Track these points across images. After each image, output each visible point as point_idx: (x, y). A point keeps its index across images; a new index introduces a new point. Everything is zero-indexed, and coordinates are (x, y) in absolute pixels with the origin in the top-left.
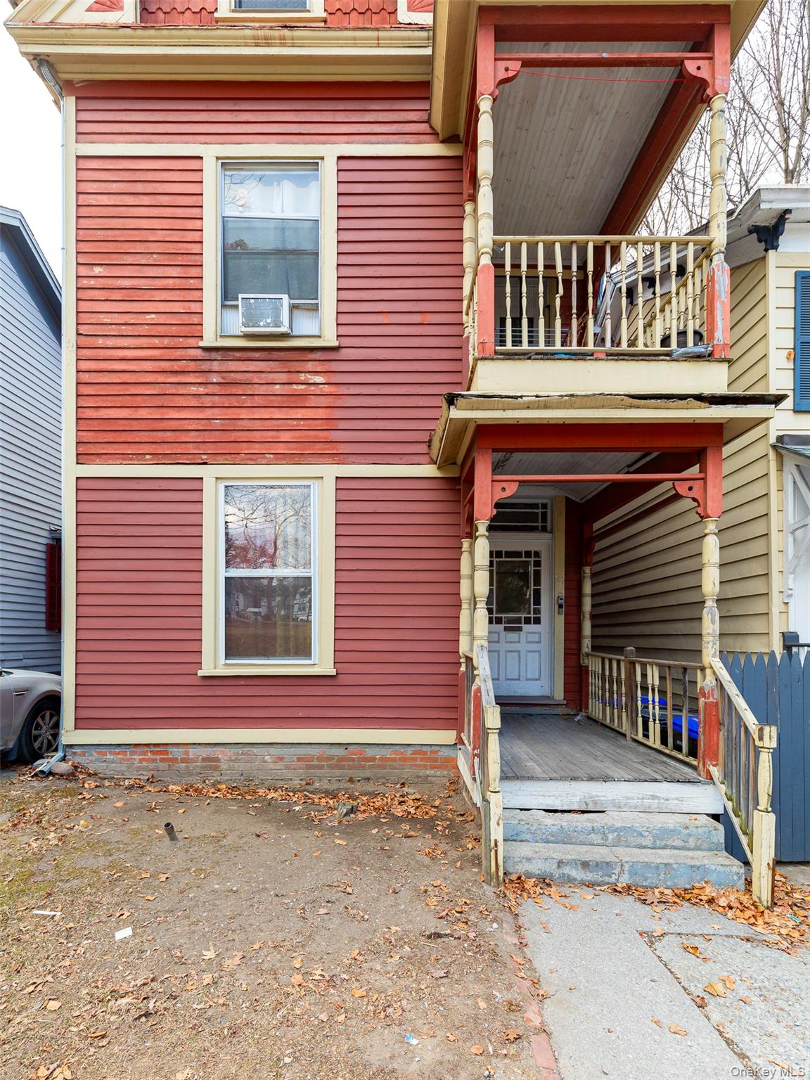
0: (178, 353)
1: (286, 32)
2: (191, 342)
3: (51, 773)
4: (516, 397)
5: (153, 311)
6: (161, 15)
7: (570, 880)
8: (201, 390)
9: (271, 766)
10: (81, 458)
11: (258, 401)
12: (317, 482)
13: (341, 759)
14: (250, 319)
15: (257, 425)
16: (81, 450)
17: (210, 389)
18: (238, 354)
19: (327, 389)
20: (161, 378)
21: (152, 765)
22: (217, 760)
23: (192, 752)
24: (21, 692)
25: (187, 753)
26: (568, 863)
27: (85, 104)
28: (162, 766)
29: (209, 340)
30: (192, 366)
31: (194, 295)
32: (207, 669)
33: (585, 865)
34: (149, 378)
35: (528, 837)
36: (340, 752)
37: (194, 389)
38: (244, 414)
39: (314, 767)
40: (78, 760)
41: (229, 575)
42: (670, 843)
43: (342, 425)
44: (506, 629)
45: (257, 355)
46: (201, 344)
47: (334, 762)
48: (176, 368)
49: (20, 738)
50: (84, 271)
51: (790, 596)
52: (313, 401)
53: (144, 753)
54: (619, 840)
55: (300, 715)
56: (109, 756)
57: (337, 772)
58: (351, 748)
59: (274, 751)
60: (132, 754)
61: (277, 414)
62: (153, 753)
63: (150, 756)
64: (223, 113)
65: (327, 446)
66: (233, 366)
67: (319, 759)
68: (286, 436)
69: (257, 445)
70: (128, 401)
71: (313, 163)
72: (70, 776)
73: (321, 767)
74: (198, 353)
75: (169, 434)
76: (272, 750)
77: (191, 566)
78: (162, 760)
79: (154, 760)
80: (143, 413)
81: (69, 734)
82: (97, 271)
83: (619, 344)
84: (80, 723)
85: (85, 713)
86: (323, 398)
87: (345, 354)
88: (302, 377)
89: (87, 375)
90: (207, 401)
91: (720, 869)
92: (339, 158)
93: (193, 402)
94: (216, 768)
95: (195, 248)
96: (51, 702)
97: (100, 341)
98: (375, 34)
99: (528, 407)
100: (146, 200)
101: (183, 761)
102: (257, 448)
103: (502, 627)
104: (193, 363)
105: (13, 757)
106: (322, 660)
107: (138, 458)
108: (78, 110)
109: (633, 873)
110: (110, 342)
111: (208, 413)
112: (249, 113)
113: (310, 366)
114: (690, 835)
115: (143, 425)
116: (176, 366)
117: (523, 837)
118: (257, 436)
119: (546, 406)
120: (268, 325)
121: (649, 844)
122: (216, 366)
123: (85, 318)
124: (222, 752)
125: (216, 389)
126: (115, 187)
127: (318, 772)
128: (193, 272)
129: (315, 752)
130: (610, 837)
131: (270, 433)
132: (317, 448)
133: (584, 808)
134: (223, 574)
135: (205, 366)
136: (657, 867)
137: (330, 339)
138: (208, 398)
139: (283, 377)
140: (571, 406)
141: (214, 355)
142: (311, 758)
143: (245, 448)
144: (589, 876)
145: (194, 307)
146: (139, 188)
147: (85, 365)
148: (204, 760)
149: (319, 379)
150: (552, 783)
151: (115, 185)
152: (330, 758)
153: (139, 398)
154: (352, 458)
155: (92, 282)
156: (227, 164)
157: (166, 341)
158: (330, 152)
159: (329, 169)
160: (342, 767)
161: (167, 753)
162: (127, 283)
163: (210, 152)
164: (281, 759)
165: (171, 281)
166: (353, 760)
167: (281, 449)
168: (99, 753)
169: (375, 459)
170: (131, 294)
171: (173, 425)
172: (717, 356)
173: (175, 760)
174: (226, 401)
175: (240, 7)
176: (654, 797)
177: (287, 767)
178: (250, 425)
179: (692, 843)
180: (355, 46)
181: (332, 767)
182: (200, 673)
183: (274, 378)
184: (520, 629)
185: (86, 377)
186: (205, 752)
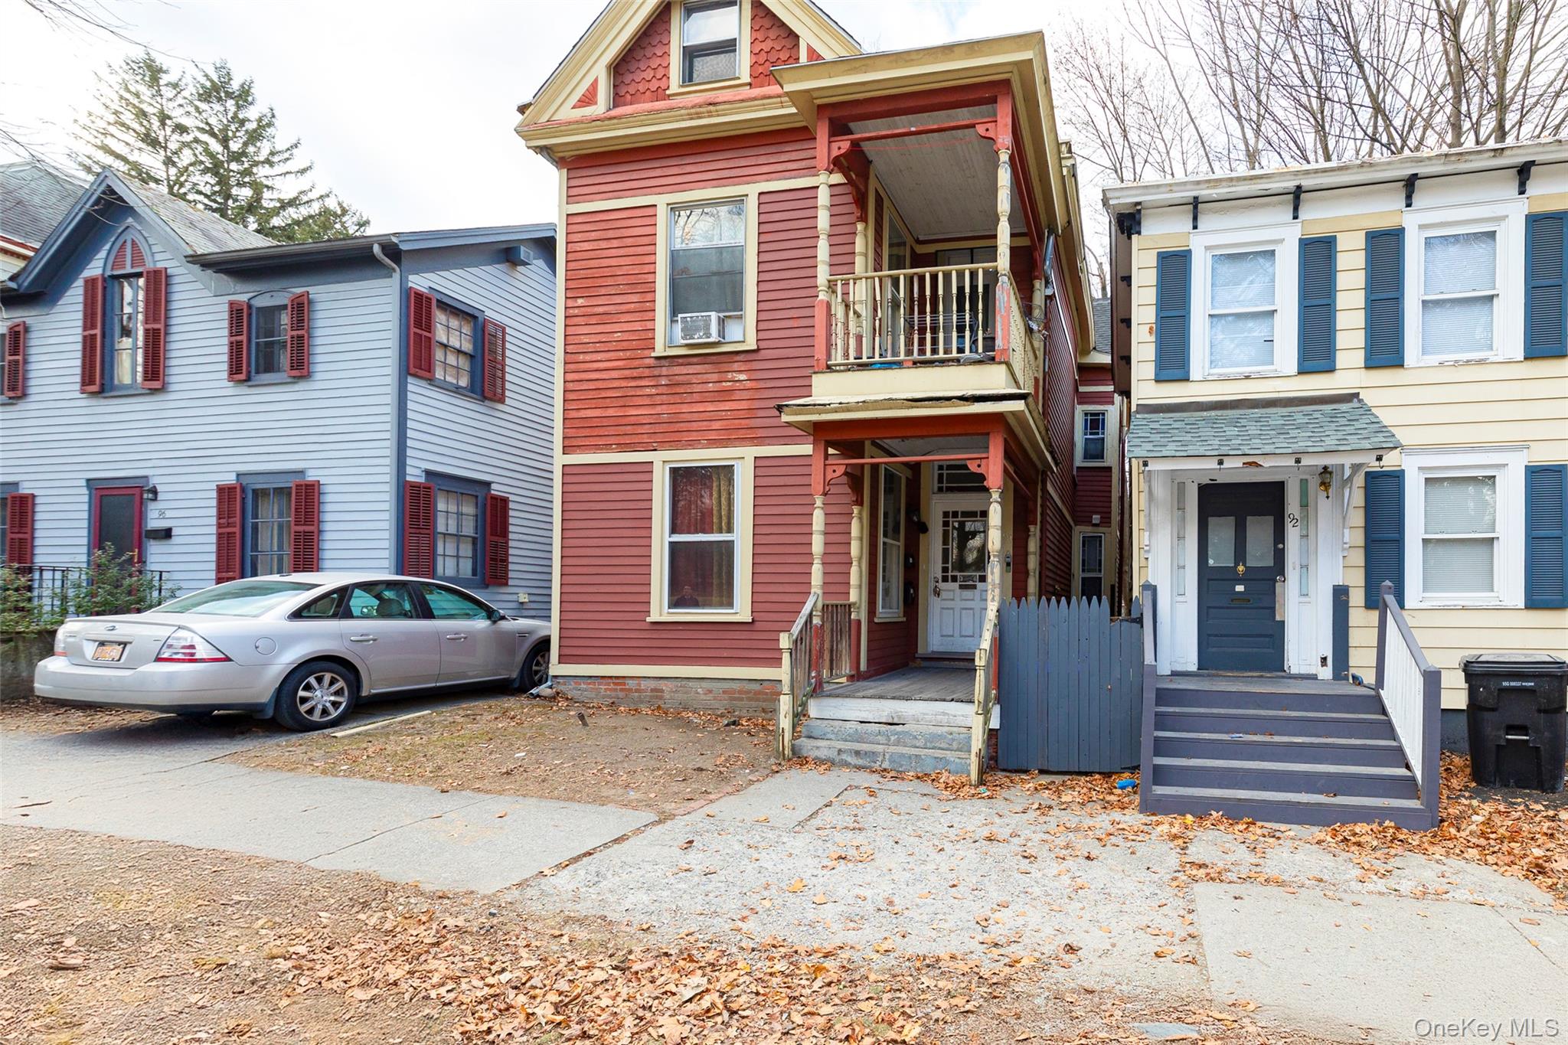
0: (636, 363)
1: (711, 108)
2: (646, 353)
3: (538, 696)
4: (824, 405)
5: (619, 330)
6: (628, 97)
7: (847, 765)
8: (654, 391)
9: (703, 697)
10: (566, 450)
11: (696, 397)
12: (740, 462)
13: (757, 693)
14: (688, 332)
15: (695, 417)
16: (566, 444)
17: (661, 390)
18: (680, 361)
19: (749, 384)
20: (624, 384)
21: (613, 694)
22: (662, 691)
23: (644, 684)
24: (523, 635)
25: (639, 684)
26: (845, 751)
27: (574, 174)
28: (621, 694)
29: (659, 351)
30: (647, 372)
31: (649, 315)
32: (654, 617)
33: (857, 753)
34: (616, 384)
35: (832, 737)
36: (756, 687)
37: (648, 391)
38: (685, 408)
39: (735, 699)
40: (561, 688)
41: (672, 540)
42: (937, 745)
43: (761, 413)
44: (961, 587)
45: (695, 360)
46: (653, 355)
47: (750, 695)
48: (635, 375)
49: (522, 670)
50: (571, 303)
51: (1148, 551)
52: (738, 395)
53: (609, 684)
54: (899, 742)
55: (725, 655)
56: (583, 686)
57: (754, 704)
58: (765, 684)
59: (705, 685)
60: (599, 684)
61: (710, 407)
62: (614, 683)
63: (612, 686)
64: (672, 169)
65: (749, 431)
66: (677, 370)
67: (740, 692)
68: (716, 425)
69: (695, 433)
70: (601, 403)
71: (739, 201)
72: (553, 698)
73: (741, 699)
74: (652, 362)
75: (629, 427)
76: (705, 684)
77: (643, 533)
78: (621, 690)
79: (616, 690)
80: (611, 412)
81: (555, 668)
82: (580, 302)
83: (925, 354)
84: (563, 659)
85: (567, 651)
86: (745, 392)
87: (763, 354)
88: (730, 376)
89: (571, 384)
90: (658, 400)
91: (957, 760)
92: (760, 194)
93: (647, 401)
94: (661, 698)
95: (650, 278)
96: (544, 644)
97: (581, 357)
98: (779, 100)
99: (836, 411)
100: (615, 243)
101: (637, 691)
102: (694, 436)
103: (956, 585)
104: (647, 370)
105: (516, 685)
106: (741, 609)
107: (606, 448)
108: (568, 179)
109: (891, 761)
110: (588, 357)
111: (658, 410)
112: (691, 165)
113: (736, 366)
114: (953, 740)
115: (611, 422)
116: (635, 373)
117: (828, 736)
118: (695, 426)
119: (848, 410)
120: (701, 337)
121: (922, 745)
122: (664, 371)
123: (571, 339)
124: (666, 685)
125: (664, 390)
126: (593, 235)
127: (739, 703)
128: (649, 297)
129: (736, 686)
130: (893, 738)
131: (705, 423)
132: (741, 434)
133: (890, 721)
134: (667, 539)
135: (656, 372)
136: (910, 757)
137: (751, 344)
138: (658, 397)
139: (715, 377)
140: (867, 409)
141: (664, 362)
142: (733, 691)
143: (686, 437)
144: (860, 762)
145: (649, 325)
146: (611, 234)
147: (571, 376)
148: (652, 690)
149: (743, 377)
150: (866, 700)
151: (593, 234)
152: (748, 692)
153: (608, 400)
154: (767, 441)
155: (576, 311)
156: (674, 208)
157: (628, 354)
158: (752, 190)
159: (752, 205)
160: (758, 700)
161: (624, 684)
162: (600, 310)
163: (662, 201)
164: (710, 691)
165: (633, 306)
166: (767, 694)
167: (713, 436)
168: (576, 683)
169: (786, 440)
170: (604, 318)
171: (632, 420)
172: (997, 360)
173: (630, 690)
174: (672, 399)
175: (691, 80)
176: (944, 714)
177: (715, 699)
178: (688, 417)
179: (955, 745)
180: (765, 109)
181: (750, 699)
182: (648, 619)
183: (707, 378)
184: (974, 587)
185: (571, 386)
186: (653, 684)
